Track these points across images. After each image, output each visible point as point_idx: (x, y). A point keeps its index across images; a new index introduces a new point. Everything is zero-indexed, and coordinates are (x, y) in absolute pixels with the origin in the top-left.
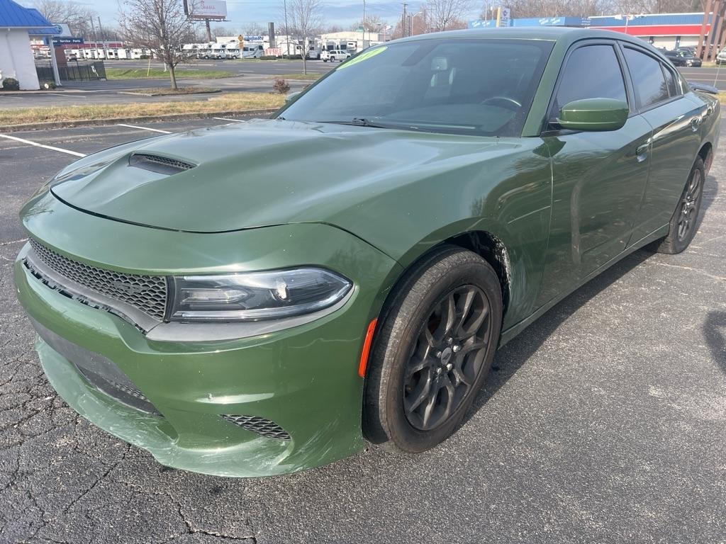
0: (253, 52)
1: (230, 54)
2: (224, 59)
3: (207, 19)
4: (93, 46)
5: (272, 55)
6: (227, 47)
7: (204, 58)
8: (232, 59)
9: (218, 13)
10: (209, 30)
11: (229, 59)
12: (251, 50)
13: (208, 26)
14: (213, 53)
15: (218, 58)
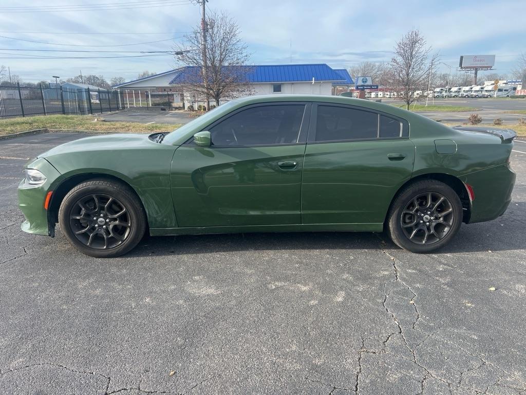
0: (507, 92)
1: (486, 93)
2: (480, 97)
3: (476, 69)
4: (392, 89)
5: (522, 94)
6: (485, 89)
7: (465, 97)
8: (487, 97)
9: (487, 64)
10: (476, 77)
11: (484, 97)
12: (505, 90)
13: (476, 74)
14: (473, 93)
15: (475, 97)
